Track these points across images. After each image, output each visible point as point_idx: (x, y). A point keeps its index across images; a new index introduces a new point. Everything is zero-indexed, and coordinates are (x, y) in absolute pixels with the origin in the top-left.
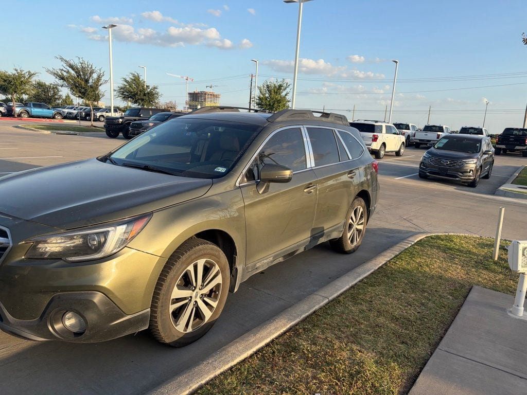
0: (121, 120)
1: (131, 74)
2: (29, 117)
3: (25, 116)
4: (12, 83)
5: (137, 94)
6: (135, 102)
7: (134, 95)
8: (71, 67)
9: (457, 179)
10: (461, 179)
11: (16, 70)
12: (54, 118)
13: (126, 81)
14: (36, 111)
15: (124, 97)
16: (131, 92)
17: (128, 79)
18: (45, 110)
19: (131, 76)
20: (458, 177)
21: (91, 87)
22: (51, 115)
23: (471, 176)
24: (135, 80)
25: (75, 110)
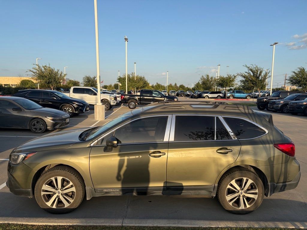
0: (265, 100)
1: (299, 68)
2: (234, 98)
3: (231, 98)
4: (225, 82)
5: (301, 81)
6: (300, 86)
7: (299, 82)
8: (251, 70)
11: (228, 75)
12: (246, 98)
13: (294, 73)
14: (237, 95)
15: (292, 84)
16: (297, 80)
17: (296, 72)
18: (242, 94)
19: (299, 70)
21: (261, 80)
22: (245, 97)
24: (301, 72)
25: (262, 93)
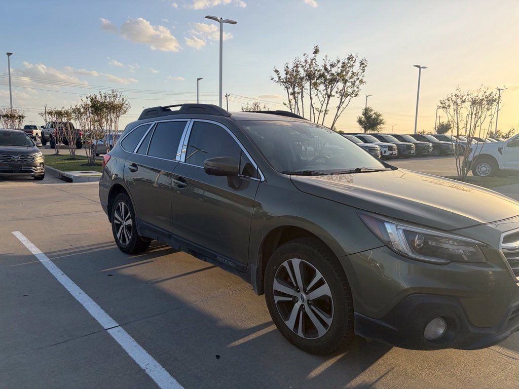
9: (33, 174)
10: (36, 173)
20: (33, 172)
23: (39, 170)
